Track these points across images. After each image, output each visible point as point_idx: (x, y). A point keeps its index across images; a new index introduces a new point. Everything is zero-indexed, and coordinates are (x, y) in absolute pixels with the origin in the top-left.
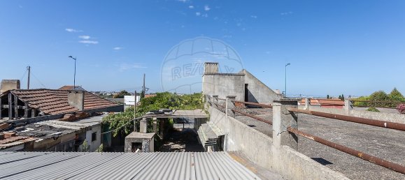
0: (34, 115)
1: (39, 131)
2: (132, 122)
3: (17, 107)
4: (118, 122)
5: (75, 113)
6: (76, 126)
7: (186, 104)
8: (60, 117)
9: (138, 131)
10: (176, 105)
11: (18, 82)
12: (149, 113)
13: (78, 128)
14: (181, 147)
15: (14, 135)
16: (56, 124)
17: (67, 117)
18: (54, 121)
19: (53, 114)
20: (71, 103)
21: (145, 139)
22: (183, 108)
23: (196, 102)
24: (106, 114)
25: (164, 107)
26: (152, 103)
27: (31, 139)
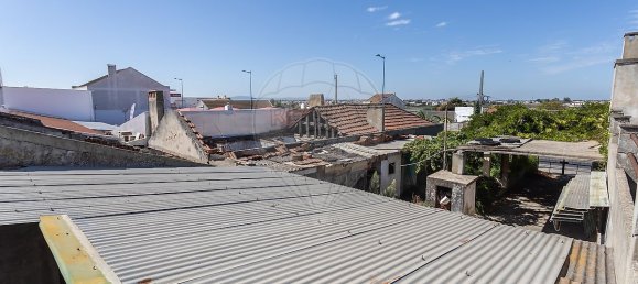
0: (334, 135)
1: (333, 155)
2: (442, 155)
3: (320, 125)
4: (422, 153)
5: (372, 135)
6: (369, 152)
7: (561, 128)
8: (356, 139)
9: (450, 170)
10: (535, 130)
11: (322, 96)
12: (474, 142)
13: (370, 156)
14: (543, 210)
15: (310, 157)
16: (349, 147)
17: (363, 139)
18: (349, 144)
19: (350, 135)
20: (370, 121)
21: (457, 184)
22: (550, 137)
23: (591, 124)
24: (413, 138)
25: (506, 133)
26: (487, 124)
27: (322, 163)
